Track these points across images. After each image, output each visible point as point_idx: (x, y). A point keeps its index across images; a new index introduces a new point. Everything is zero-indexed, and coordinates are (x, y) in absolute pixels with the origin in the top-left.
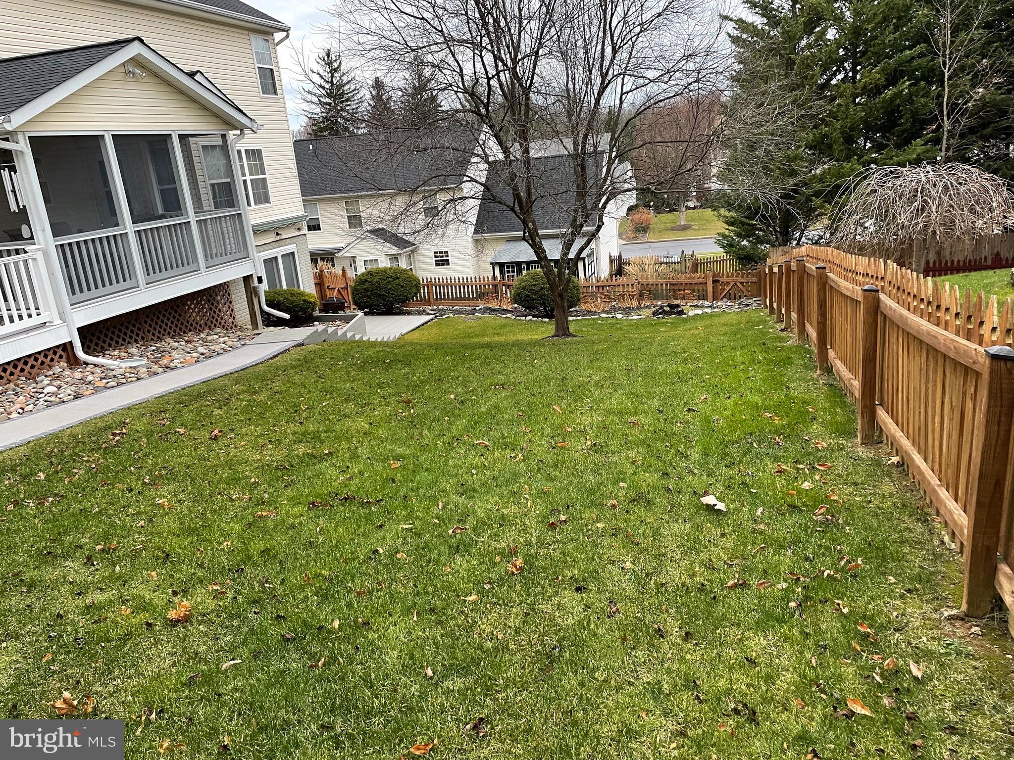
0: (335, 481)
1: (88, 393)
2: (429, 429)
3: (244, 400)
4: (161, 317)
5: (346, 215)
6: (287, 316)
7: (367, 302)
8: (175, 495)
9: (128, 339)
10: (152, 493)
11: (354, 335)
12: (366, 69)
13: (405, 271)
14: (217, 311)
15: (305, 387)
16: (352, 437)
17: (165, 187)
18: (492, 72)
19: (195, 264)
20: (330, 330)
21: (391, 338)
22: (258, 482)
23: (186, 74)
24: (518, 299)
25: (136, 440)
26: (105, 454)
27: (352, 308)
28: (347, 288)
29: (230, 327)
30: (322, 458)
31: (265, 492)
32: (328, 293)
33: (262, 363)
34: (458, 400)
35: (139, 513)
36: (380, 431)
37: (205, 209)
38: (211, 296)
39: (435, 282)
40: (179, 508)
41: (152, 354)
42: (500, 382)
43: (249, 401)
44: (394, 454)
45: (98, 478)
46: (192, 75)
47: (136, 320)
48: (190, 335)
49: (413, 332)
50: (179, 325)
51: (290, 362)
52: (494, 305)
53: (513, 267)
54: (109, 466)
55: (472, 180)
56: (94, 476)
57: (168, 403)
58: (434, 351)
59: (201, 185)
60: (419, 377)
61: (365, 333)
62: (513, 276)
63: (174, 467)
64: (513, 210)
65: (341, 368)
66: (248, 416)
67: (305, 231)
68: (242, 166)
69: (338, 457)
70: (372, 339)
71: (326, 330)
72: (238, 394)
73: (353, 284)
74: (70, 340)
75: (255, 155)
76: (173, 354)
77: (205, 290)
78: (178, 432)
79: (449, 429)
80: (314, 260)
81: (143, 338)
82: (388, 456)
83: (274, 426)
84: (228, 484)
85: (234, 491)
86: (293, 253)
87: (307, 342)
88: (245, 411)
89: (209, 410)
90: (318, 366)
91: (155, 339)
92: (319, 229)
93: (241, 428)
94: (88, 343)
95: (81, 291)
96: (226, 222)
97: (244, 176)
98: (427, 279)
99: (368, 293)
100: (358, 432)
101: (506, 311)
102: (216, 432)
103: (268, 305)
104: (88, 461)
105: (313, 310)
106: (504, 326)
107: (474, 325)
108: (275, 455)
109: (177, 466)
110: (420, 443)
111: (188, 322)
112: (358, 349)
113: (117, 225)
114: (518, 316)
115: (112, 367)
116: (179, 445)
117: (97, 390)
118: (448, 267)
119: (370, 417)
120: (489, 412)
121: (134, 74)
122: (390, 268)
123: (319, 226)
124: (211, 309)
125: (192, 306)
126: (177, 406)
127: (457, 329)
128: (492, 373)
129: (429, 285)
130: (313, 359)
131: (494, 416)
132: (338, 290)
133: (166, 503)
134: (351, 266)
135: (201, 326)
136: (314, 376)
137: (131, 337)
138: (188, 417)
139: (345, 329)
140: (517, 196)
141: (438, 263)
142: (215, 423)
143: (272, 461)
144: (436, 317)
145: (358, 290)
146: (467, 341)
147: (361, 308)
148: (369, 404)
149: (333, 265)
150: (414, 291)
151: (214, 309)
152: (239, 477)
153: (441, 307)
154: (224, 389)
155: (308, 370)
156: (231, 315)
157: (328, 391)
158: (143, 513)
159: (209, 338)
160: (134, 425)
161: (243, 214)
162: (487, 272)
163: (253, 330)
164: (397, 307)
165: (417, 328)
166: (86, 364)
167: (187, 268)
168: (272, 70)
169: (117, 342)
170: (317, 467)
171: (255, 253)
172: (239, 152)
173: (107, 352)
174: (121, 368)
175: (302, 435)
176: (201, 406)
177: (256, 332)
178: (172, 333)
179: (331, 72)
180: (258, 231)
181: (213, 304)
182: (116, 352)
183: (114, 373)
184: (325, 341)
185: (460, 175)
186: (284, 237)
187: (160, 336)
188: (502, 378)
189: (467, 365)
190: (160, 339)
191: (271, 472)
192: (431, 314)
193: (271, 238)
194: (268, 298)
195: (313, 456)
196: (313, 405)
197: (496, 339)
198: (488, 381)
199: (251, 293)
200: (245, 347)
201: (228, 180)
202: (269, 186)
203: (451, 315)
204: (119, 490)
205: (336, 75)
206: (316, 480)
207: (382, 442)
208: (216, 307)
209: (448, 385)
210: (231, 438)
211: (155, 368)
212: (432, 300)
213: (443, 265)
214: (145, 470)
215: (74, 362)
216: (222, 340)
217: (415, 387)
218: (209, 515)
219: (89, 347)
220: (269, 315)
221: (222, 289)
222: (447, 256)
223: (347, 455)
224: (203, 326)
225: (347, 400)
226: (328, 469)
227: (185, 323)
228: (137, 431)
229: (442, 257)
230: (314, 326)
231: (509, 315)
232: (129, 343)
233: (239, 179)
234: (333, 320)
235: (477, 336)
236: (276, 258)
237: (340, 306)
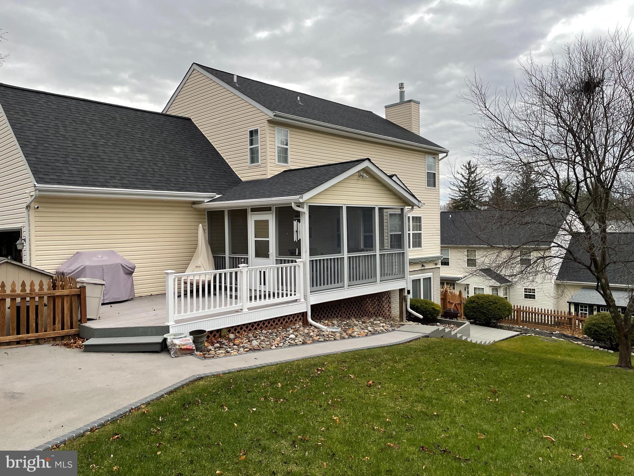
0: (439, 436)
1: (309, 342)
2: (508, 416)
3: (389, 365)
4: (352, 306)
5: (466, 259)
6: (421, 317)
7: (473, 315)
8: (343, 416)
9: (333, 315)
10: (332, 411)
11: (461, 337)
12: (492, 175)
13: (502, 298)
14: (382, 307)
15: (427, 365)
16: (453, 408)
17: (367, 234)
18: (581, 177)
19: (375, 278)
20: (447, 330)
21: (487, 343)
22: (390, 422)
23: (388, 176)
24: (588, 331)
25: (328, 376)
26: (311, 380)
27: (462, 317)
28: (461, 304)
29: (388, 317)
30: (432, 417)
31: (394, 430)
32: (448, 306)
33: (402, 344)
34: (533, 400)
35: (323, 422)
36: (473, 409)
37: (385, 248)
38: (380, 297)
39: (523, 309)
40: (344, 426)
41: (344, 326)
42: (568, 394)
43: (392, 367)
44: (481, 428)
45: (306, 394)
46: (391, 177)
47: (339, 305)
48: (365, 319)
49: (503, 342)
50: (360, 312)
51: (419, 347)
52: (568, 333)
53: (586, 307)
54: (312, 388)
55: (559, 246)
56: (304, 392)
57: (347, 357)
58: (517, 359)
59: (385, 234)
60: (504, 376)
61: (469, 335)
62: (585, 314)
63: (345, 399)
64: (589, 268)
65: (451, 358)
66: (390, 376)
67: (439, 265)
68: (409, 226)
69: (442, 419)
70: (474, 342)
71: (444, 330)
72: (386, 361)
73: (465, 302)
74: (306, 311)
75: (417, 220)
76: (354, 328)
77: (377, 293)
78: (351, 377)
79: (524, 421)
80: (442, 283)
81: (341, 316)
82: (476, 429)
83: (405, 387)
84: (373, 418)
85: (376, 424)
86: (430, 278)
87: (431, 335)
88: (389, 372)
89: (369, 367)
90: (436, 353)
91: (347, 317)
92: (448, 265)
93: (385, 383)
94: (314, 314)
95: (317, 285)
96: (395, 256)
97: (409, 231)
98: (517, 306)
99: (475, 310)
100: (457, 405)
101: (577, 339)
102: (371, 382)
103: (411, 308)
104: (303, 382)
105: (438, 315)
106: (574, 350)
107: (551, 345)
108: (403, 407)
109: (346, 398)
110: (501, 425)
111: (365, 311)
112: (464, 347)
113: (340, 253)
114: (587, 344)
115: (323, 330)
116: (349, 385)
117: (314, 341)
118: (534, 300)
119: (467, 396)
120: (557, 415)
121: (363, 176)
122: (492, 296)
123: (448, 263)
124: (379, 305)
125: (369, 302)
126: (352, 360)
127: (536, 345)
128: (562, 385)
129: (519, 310)
130: (433, 348)
131: (561, 420)
132: (455, 304)
133: (338, 420)
134: (465, 290)
135: (371, 314)
136: (433, 359)
137: (335, 314)
138: (357, 368)
139: (456, 331)
140: (594, 260)
141: (526, 296)
142: (371, 376)
143: (401, 410)
144: (521, 334)
145: (468, 307)
146: (543, 356)
147: (468, 318)
148: (466, 387)
149: (454, 288)
150: (507, 313)
151: (380, 305)
152: (380, 416)
153: (525, 327)
154: (379, 355)
155: (430, 354)
156: (389, 310)
157: (441, 371)
158: (325, 422)
159: (375, 322)
160: (328, 366)
161: (405, 253)
162: (564, 308)
163: (400, 321)
164: (494, 322)
165: (507, 339)
166: (311, 325)
167: (370, 280)
168: (434, 174)
169: (328, 316)
170: (428, 423)
171: (408, 276)
172: (409, 217)
173: (322, 321)
174: (327, 331)
175: (421, 397)
176: (365, 363)
177: (401, 323)
178: (356, 316)
179: (469, 173)
180: (413, 262)
181: (380, 302)
182: (326, 322)
183: (323, 333)
184: (442, 337)
185: (550, 242)
186: (426, 268)
187: (350, 316)
188: (570, 391)
189: (542, 375)
190: (349, 318)
191: (399, 417)
192: (518, 331)
193: (418, 267)
194: (412, 303)
195: (426, 414)
196: (430, 379)
197: (568, 358)
198: (558, 391)
199: (403, 299)
200: (394, 332)
201: (400, 233)
202: (422, 237)
203: (533, 335)
204: (315, 404)
205: (472, 175)
206: (426, 432)
207: (473, 417)
208: (382, 304)
209: (525, 386)
210: (378, 388)
211: (344, 335)
212: (519, 321)
213: (530, 298)
214: (330, 396)
215: (306, 323)
216: (382, 324)
217: (502, 383)
218: (360, 436)
219: (314, 316)
220: (410, 313)
221: (387, 294)
222: (534, 293)
223: (448, 420)
224: (373, 314)
225: (453, 381)
226: (435, 426)
227: (364, 311)
228: (329, 371)
229: (531, 292)
230: (436, 325)
231: (580, 343)
232: (334, 317)
233: (406, 232)
234: (449, 323)
235: (552, 353)
236: (420, 280)
237: (454, 315)
